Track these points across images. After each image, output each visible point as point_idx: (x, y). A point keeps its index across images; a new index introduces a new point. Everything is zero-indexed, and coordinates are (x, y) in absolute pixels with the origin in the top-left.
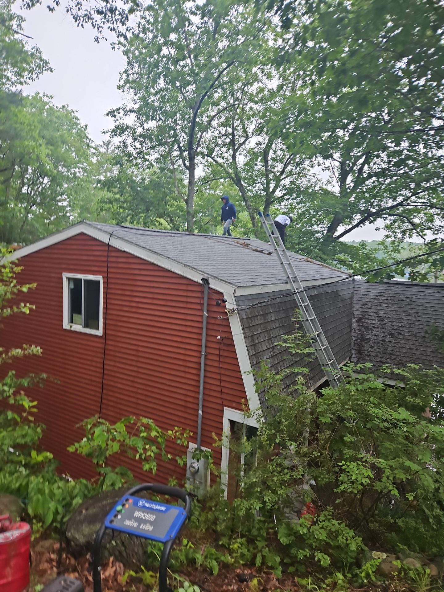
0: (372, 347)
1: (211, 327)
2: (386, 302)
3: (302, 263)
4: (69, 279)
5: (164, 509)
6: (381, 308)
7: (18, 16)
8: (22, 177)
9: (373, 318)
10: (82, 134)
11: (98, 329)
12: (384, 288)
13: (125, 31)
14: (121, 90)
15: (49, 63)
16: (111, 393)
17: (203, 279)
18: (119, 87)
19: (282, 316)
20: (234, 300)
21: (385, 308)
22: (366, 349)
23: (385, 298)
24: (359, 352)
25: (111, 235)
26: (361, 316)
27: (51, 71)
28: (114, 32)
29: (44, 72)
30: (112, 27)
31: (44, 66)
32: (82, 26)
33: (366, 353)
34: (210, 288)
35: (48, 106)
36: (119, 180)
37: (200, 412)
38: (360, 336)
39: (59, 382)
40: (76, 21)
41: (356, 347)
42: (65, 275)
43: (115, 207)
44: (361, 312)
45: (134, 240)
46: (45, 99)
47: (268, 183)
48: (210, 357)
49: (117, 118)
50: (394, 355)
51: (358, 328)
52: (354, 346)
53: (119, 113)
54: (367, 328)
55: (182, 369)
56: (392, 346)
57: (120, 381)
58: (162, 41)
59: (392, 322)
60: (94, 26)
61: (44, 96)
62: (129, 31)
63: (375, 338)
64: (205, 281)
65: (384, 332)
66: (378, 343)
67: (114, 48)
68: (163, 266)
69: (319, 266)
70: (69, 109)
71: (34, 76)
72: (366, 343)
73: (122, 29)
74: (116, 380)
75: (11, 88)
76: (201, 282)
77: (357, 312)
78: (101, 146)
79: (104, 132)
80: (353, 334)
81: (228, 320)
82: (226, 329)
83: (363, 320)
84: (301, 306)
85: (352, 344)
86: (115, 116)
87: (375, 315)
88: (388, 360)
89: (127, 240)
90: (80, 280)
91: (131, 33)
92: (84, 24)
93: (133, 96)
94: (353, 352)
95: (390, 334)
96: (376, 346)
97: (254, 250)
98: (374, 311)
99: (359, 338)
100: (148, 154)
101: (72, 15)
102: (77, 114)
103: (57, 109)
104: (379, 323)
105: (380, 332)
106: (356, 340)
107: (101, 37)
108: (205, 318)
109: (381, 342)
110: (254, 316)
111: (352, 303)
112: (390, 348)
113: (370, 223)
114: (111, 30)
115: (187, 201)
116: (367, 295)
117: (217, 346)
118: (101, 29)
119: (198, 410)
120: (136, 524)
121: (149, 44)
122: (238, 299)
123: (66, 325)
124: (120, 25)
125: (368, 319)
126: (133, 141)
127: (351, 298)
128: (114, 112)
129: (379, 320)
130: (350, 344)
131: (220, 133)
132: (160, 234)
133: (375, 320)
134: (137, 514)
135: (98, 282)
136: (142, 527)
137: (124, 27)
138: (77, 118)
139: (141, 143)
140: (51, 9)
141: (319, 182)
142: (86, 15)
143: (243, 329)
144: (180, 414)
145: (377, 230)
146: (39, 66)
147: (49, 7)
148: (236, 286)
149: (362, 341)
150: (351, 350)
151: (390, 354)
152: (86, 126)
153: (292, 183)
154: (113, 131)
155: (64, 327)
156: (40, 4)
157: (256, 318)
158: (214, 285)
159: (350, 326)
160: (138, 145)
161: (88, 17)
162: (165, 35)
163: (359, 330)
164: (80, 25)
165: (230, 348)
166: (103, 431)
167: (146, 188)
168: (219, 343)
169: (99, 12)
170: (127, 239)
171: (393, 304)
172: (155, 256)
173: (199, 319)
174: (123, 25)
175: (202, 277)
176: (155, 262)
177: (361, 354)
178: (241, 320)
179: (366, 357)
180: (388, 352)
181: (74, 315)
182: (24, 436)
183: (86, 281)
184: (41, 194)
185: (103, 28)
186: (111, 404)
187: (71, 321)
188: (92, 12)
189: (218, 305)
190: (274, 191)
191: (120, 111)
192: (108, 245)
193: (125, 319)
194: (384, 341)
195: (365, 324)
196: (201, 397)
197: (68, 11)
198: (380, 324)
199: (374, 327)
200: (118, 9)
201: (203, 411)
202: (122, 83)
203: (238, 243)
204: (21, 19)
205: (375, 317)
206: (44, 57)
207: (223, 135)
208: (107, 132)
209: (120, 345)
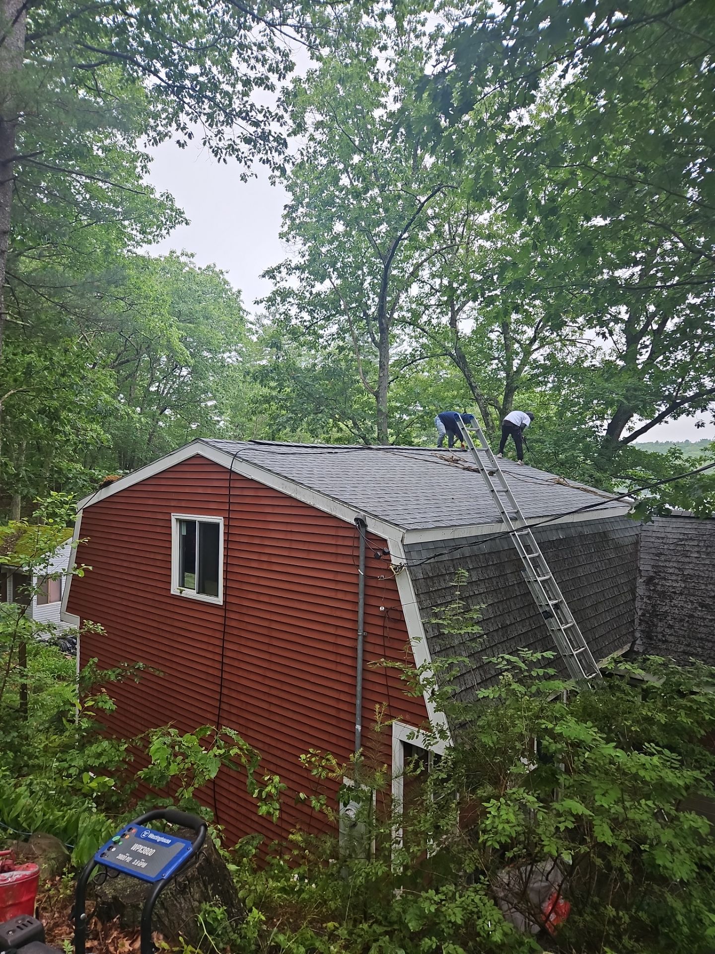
0: (670, 627)
1: (371, 592)
2: (696, 549)
3: (548, 489)
4: (180, 521)
5: (168, 841)
6: (687, 560)
7: (143, 155)
8: (151, 369)
9: (674, 578)
10: (233, 304)
11: (217, 596)
12: (694, 526)
13: (282, 162)
14: (285, 239)
15: (183, 213)
16: (234, 695)
17: (356, 520)
18: (281, 236)
19: (491, 575)
20: (402, 550)
21: (695, 560)
22: (659, 629)
23: (696, 543)
24: (648, 635)
25: (235, 456)
26: (652, 574)
27: (187, 224)
28: (267, 166)
29: (177, 226)
30: (265, 157)
31: (177, 217)
32: (225, 160)
33: (660, 636)
34: (367, 532)
35: (187, 269)
36: (276, 368)
37: (358, 727)
38: (650, 607)
39: (161, 675)
40: (216, 155)
41: (643, 627)
42: (174, 516)
43: (274, 408)
44: (653, 566)
45: (267, 463)
46: (183, 259)
47: (510, 360)
48: (371, 639)
49: (278, 279)
50: (709, 641)
51: (647, 594)
52: (640, 624)
53: (280, 272)
54: (663, 595)
55: (332, 657)
56: (706, 626)
57: (245, 675)
58: (341, 166)
59: (706, 585)
60: (239, 160)
61: (182, 254)
62: (288, 162)
63: (677, 611)
64: (361, 522)
65: (692, 602)
66: (682, 620)
67: (273, 183)
68: (303, 500)
69: (576, 491)
70: (217, 269)
71: (164, 232)
72: (661, 620)
73: (278, 159)
74: (240, 673)
75: (135, 250)
76: (354, 522)
77: (646, 565)
78: (265, 317)
79: (257, 302)
80: (638, 604)
81: (394, 581)
82: (390, 596)
83: (657, 581)
84: (525, 558)
85: (637, 621)
86: (274, 277)
87: (677, 571)
88: (699, 649)
89: (255, 464)
90: (194, 522)
91: (291, 164)
92: (228, 158)
93: (301, 246)
94: (638, 635)
95: (702, 605)
96: (677, 625)
97: (464, 469)
98: (675, 565)
99: (648, 612)
100: (322, 327)
101: (211, 147)
102: (227, 277)
103: (199, 272)
104: (683, 585)
105: (686, 602)
106: (643, 615)
107: (249, 174)
108: (361, 578)
109: (687, 619)
110: (438, 576)
111: (637, 551)
112: (702, 629)
113: (688, 415)
114: (264, 163)
115: (377, 395)
116: (663, 538)
117: (380, 622)
118: (249, 163)
119: (355, 724)
120: (129, 859)
121: (321, 173)
122: (409, 549)
123: (175, 589)
124: (276, 154)
125: (665, 579)
126: (298, 311)
127: (637, 543)
128: (273, 271)
129: (684, 581)
130: (633, 621)
131: (432, 288)
132: (315, 450)
133: (677, 581)
134: (136, 847)
135: (218, 525)
136: (137, 863)
137: (282, 156)
138: (226, 282)
139: (311, 313)
140: (181, 145)
141: (598, 353)
142: (230, 145)
143: (417, 595)
144: (330, 729)
145: (698, 426)
146: (170, 219)
147: (178, 142)
148: (404, 529)
149: (652, 617)
150: (633, 632)
151: (702, 639)
152: (239, 292)
153: (550, 357)
154: (270, 299)
155: (172, 592)
156: (170, 137)
157: (441, 579)
158: (374, 527)
159: (633, 591)
160: (306, 316)
161: (232, 148)
162: (346, 158)
163: (649, 598)
164: (222, 160)
165: (398, 626)
166: (165, 743)
167: (316, 379)
168: (383, 616)
169: (247, 141)
170: (256, 461)
171: (708, 554)
172: (292, 485)
173: (353, 580)
174: (280, 154)
175: (355, 515)
176: (293, 495)
177: (651, 639)
178: (415, 581)
179: (660, 644)
180: (699, 636)
181: (186, 574)
182: (99, 755)
183: (201, 523)
184: (178, 391)
185: (251, 160)
186: (234, 711)
187: (182, 584)
188: (238, 141)
189: (377, 558)
190: (519, 370)
191: (282, 269)
192: (231, 472)
193: (253, 581)
194: (691, 616)
195: (659, 588)
196: (358, 702)
197: (204, 144)
198: (685, 587)
199: (674, 593)
200: (273, 134)
201: (362, 726)
202: (286, 229)
203: (441, 458)
204: (147, 158)
205: (677, 575)
206: (178, 205)
207: (437, 291)
208: (261, 302)
209: (247, 619)
